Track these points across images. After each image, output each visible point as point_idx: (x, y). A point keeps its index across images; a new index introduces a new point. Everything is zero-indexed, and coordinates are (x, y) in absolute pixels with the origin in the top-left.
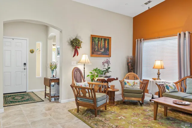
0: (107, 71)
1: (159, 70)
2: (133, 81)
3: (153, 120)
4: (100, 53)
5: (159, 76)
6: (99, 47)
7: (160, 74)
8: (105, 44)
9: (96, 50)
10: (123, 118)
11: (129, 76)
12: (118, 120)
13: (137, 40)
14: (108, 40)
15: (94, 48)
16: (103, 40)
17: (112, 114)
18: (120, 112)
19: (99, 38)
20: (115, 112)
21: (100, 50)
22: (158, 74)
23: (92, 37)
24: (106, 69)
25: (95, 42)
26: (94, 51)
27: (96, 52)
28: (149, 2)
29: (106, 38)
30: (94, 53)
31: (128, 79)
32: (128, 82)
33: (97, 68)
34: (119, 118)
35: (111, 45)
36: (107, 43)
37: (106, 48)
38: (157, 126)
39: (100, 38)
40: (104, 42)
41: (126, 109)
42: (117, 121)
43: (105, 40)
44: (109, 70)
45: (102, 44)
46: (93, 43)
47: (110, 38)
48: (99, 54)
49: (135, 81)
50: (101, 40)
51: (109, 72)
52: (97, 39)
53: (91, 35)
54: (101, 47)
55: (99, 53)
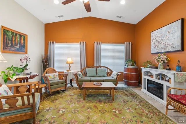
0: (25, 67)
1: (70, 64)
2: (53, 74)
3: (84, 101)
4: (15, 49)
5: (70, 68)
6: (13, 42)
7: (70, 67)
8: (20, 41)
9: (9, 45)
10: (63, 110)
11: (49, 70)
12: (62, 115)
13: (49, 42)
14: (24, 37)
15: (6, 43)
16: (18, 35)
17: (50, 112)
18: (55, 106)
19: (13, 33)
20: (50, 108)
21: (15, 46)
22: (69, 67)
23: (4, 30)
24: (24, 66)
25: (7, 35)
26: (7, 46)
27: (10, 48)
28: (62, 16)
29: (22, 34)
30: (6, 49)
31: (48, 73)
32: (49, 76)
33: (13, 66)
34: (61, 112)
35: (27, 42)
36: (23, 40)
37: (22, 44)
38: (91, 105)
39: (15, 33)
40: (19, 38)
41: (56, 100)
42: (62, 117)
43: (21, 36)
44: (27, 67)
45: (17, 40)
46: (5, 36)
47: (27, 35)
48: (14, 51)
49: (55, 74)
50: (16, 35)
51: (27, 69)
52: (11, 33)
53: (3, 27)
54: (15, 43)
55: (13, 49)
